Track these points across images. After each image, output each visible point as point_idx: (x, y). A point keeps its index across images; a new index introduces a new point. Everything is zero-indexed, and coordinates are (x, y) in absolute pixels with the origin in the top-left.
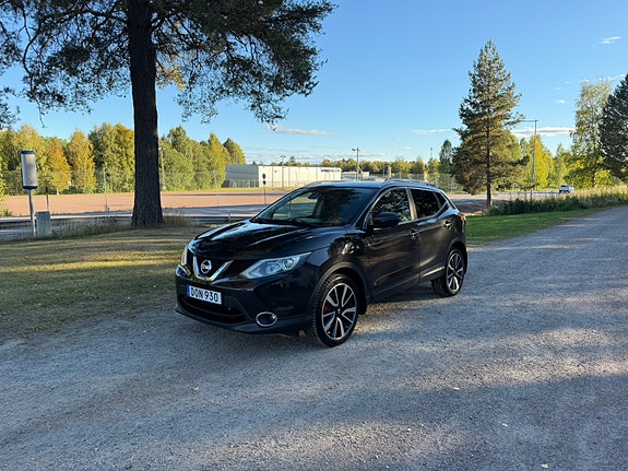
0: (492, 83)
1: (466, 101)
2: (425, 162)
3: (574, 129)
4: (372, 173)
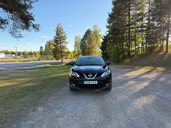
0: (61, 33)
1: (55, 37)
3: (74, 46)
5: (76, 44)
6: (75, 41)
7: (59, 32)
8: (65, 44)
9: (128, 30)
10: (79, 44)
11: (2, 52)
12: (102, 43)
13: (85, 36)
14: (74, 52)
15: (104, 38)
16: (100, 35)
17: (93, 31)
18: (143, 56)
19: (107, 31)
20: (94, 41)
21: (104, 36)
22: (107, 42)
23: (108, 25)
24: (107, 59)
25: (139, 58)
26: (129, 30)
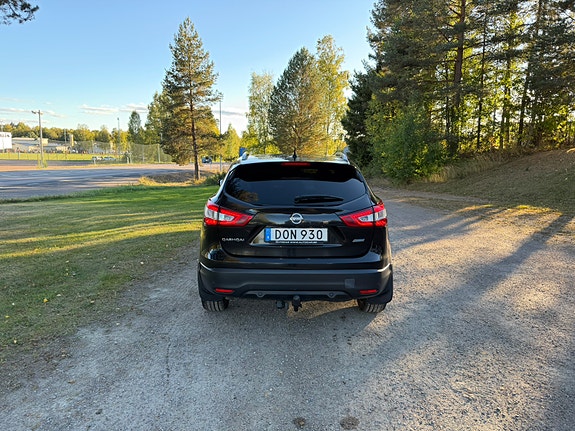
0: (192, 59)
1: (169, 73)
2: (110, 131)
3: (249, 111)
4: (51, 139)
5: (253, 107)
6: (250, 95)
7: (185, 54)
8: (208, 104)
9: (453, 53)
10: (265, 105)
11: (5, 129)
12: (351, 103)
13: (289, 76)
14: (248, 137)
15: (357, 84)
16: (345, 75)
17: (317, 58)
18: (508, 156)
19: (370, 56)
20: (322, 97)
21: (360, 77)
22: (370, 99)
23: (375, 31)
24: (366, 165)
25: (492, 164)
26: (460, 51)
